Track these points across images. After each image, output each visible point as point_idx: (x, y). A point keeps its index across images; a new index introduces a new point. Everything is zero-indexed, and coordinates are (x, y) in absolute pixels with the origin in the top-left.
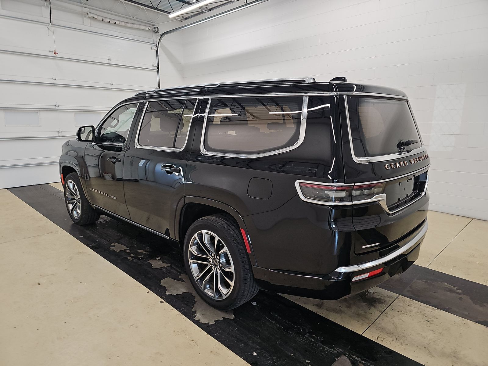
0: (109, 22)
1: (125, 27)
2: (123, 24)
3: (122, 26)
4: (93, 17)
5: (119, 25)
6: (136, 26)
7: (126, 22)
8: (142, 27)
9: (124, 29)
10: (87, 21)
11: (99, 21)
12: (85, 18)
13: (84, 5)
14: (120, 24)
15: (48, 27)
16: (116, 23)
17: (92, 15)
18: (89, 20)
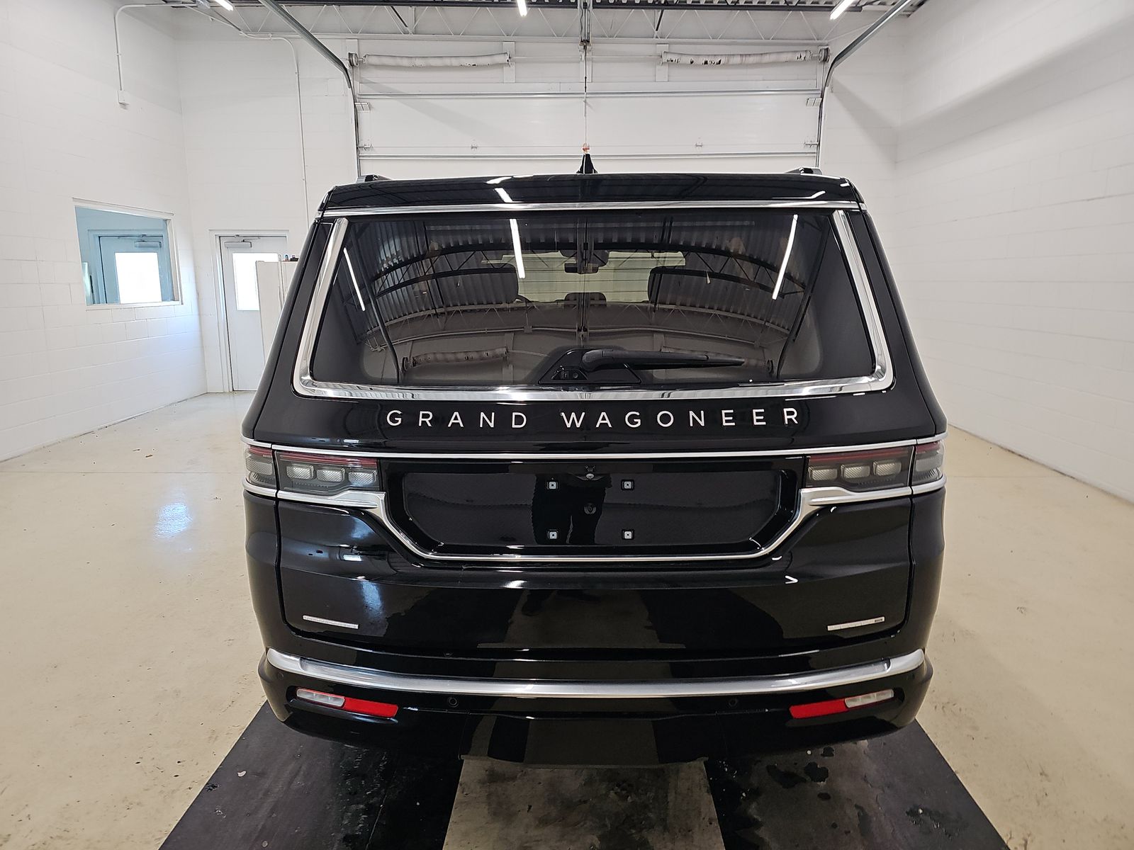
0: (706, 63)
1: (741, 65)
2: (737, 60)
3: (736, 65)
4: (672, 61)
5: (727, 65)
6: (767, 59)
7: (746, 55)
8: (784, 57)
9: (744, 71)
10: (663, 71)
11: (684, 65)
12: (658, 67)
13: (660, 40)
14: (731, 62)
15: (585, 102)
16: (720, 61)
17: (669, 57)
18: (665, 68)
